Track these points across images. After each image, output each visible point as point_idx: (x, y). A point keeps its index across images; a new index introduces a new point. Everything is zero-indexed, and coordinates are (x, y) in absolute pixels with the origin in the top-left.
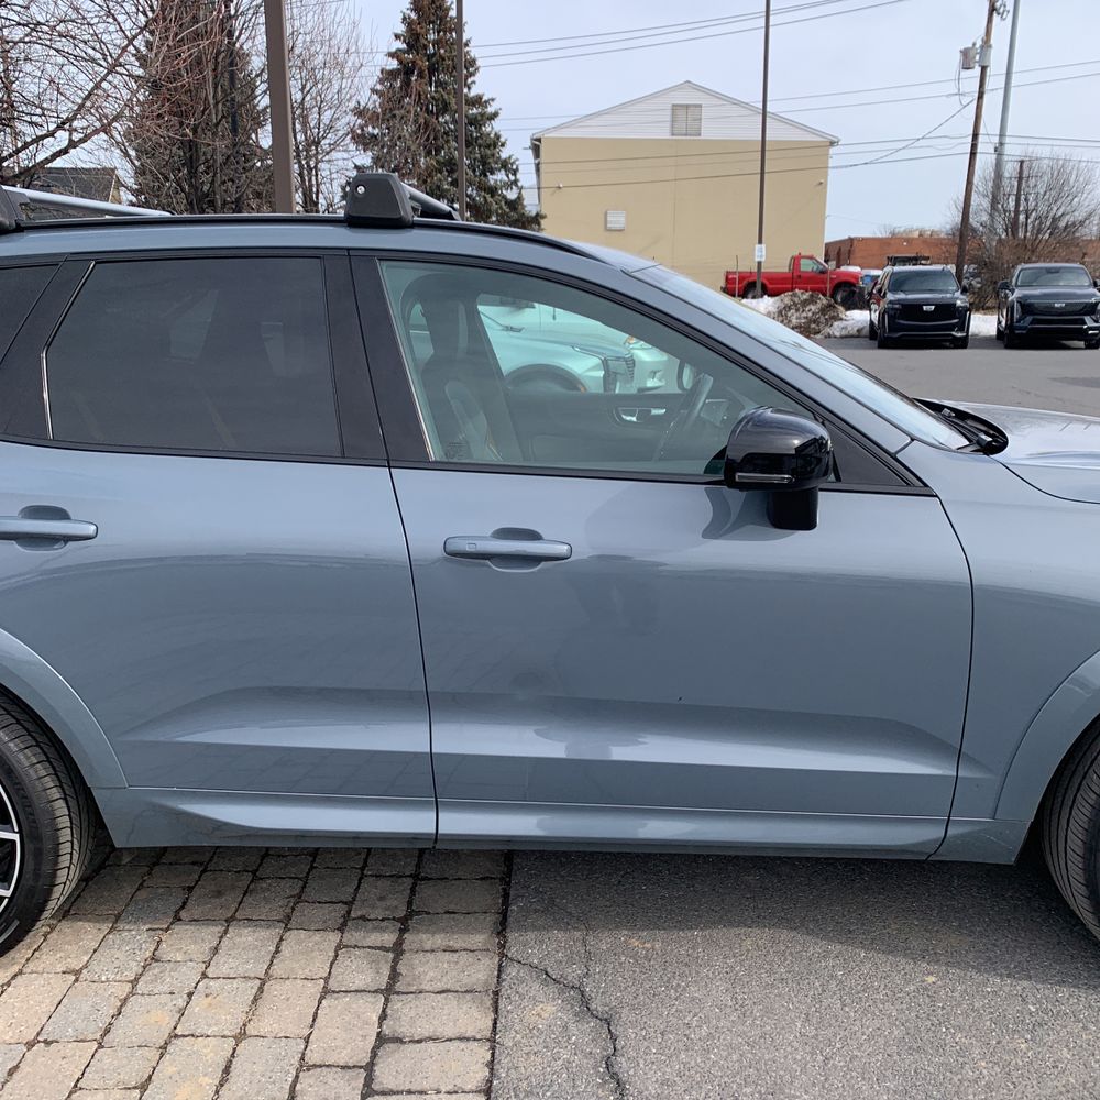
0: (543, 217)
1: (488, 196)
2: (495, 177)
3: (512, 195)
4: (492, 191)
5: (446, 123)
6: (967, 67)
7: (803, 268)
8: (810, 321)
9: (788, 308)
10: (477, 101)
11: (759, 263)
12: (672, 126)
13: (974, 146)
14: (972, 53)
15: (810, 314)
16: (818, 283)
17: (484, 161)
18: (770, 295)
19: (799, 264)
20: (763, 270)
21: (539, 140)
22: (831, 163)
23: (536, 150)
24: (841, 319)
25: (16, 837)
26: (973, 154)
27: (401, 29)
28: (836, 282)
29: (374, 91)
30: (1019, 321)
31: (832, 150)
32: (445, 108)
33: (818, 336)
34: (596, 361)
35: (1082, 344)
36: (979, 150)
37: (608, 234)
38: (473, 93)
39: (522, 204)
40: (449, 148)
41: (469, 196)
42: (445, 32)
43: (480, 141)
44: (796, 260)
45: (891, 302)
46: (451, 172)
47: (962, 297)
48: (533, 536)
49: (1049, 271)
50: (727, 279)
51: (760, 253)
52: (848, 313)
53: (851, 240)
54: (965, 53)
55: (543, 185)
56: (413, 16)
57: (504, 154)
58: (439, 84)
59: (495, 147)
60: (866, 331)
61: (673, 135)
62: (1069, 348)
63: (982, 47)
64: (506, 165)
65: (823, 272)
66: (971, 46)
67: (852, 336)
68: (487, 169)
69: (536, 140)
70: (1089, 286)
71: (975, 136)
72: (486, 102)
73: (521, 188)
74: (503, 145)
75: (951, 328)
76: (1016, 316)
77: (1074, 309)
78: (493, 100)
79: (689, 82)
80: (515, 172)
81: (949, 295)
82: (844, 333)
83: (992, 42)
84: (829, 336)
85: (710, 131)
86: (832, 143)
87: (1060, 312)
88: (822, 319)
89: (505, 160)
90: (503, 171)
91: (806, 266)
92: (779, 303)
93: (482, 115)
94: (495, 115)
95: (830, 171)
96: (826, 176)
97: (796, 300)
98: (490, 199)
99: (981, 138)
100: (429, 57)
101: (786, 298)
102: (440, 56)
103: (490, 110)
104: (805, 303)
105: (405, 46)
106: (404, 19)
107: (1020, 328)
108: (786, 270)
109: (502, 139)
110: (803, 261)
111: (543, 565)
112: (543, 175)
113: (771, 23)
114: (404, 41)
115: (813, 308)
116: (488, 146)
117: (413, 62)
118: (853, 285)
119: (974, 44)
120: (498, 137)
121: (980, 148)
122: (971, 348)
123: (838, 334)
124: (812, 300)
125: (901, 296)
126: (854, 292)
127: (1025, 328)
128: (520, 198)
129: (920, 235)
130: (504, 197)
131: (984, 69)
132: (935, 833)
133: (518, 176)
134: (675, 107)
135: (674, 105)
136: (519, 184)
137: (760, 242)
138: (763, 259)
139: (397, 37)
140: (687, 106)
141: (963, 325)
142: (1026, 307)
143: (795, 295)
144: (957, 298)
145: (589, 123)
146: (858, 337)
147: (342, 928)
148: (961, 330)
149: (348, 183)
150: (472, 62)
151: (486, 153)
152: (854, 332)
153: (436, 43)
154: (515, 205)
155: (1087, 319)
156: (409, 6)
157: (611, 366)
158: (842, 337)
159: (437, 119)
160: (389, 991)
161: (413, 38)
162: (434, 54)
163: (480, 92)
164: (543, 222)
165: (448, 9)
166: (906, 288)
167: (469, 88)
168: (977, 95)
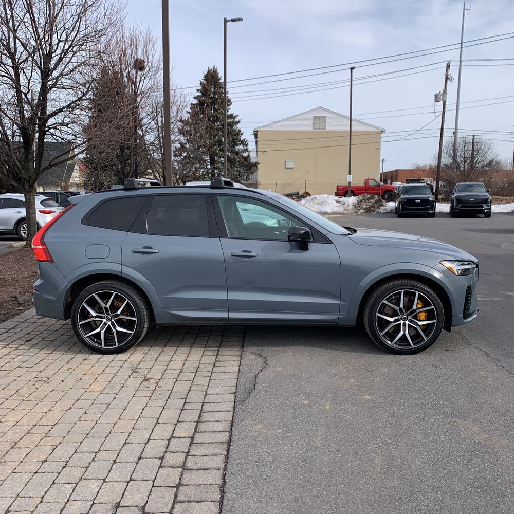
0: (259, 164)
1: (235, 155)
2: (238, 147)
3: (245, 155)
4: (237, 153)
5: (218, 126)
6: (437, 101)
7: (370, 184)
8: (371, 206)
9: (361, 201)
10: (231, 116)
11: (349, 183)
12: (314, 126)
13: (442, 133)
14: (439, 96)
15: (371, 204)
16: (376, 190)
17: (234, 141)
18: (354, 196)
19: (368, 183)
20: (351, 185)
21: (257, 131)
22: (382, 140)
23: (256, 134)
24: (384, 206)
25: (136, 319)
26: (441, 136)
27: (200, 88)
28: (384, 190)
29: (188, 112)
30: (456, 206)
31: (382, 135)
32: (217, 119)
33: (374, 213)
34: (275, 221)
35: (483, 216)
36: (444, 135)
37: (286, 170)
38: (230, 113)
39: (250, 158)
40: (219, 136)
41: (228, 155)
42: (218, 88)
43: (232, 133)
44: (367, 181)
45: (402, 199)
46: (220, 145)
47: (432, 196)
48: (250, 252)
49: (469, 186)
50: (337, 189)
51: (350, 179)
52: (387, 203)
53: (397, 171)
54: (436, 96)
55: (259, 150)
56: (205, 82)
57: (242, 138)
58: (215, 110)
59: (238, 135)
60: (394, 211)
61: (314, 129)
62: (478, 217)
63: (443, 93)
64: (243, 143)
65: (379, 186)
66: (438, 93)
67: (389, 213)
68: (235, 144)
69: (256, 131)
70: (485, 192)
71: (442, 129)
72: (235, 117)
73: (249, 152)
74: (242, 134)
75: (428, 209)
76: (455, 204)
77: (478, 201)
78: (237, 116)
79: (320, 107)
80: (247, 145)
81: (427, 196)
82: (385, 211)
83: (447, 91)
84: (379, 213)
85: (330, 127)
86: (382, 131)
87: (473, 202)
88: (376, 206)
89: (243, 141)
90: (242, 145)
91: (372, 183)
92: (358, 199)
93: (233, 122)
94: (239, 122)
95: (381, 143)
96: (380, 145)
97: (365, 198)
98: (236, 157)
99: (444, 130)
100: (211, 98)
101: (361, 197)
102: (216, 98)
103: (237, 120)
104: (369, 199)
105: (201, 94)
106: (201, 83)
107: (456, 209)
108: (363, 185)
109: (241, 132)
110: (370, 181)
111: (252, 258)
112: (259, 146)
113: (353, 84)
114: (201, 92)
115: (372, 201)
116: (236, 135)
117: (205, 101)
118: (392, 191)
119: (440, 92)
120: (240, 131)
121: (444, 134)
122: (437, 217)
123: (382, 212)
124: (372, 198)
125: (407, 196)
126: (392, 194)
127: (458, 209)
128: (249, 156)
129: (430, 168)
130: (242, 156)
131: (444, 102)
132: (336, 317)
133: (248, 147)
134: (315, 117)
135: (314, 117)
136: (249, 150)
137: (350, 174)
138: (351, 181)
139: (198, 90)
140: (320, 117)
141: (433, 208)
142: (459, 200)
143: (364, 196)
144: (430, 197)
145: (278, 124)
146: (391, 213)
147: (205, 348)
148: (432, 210)
149: (176, 150)
150: (229, 101)
151: (235, 137)
152: (389, 211)
153: (215, 93)
154: (247, 159)
155: (484, 205)
156: (203, 78)
157: (281, 224)
158: (384, 213)
159: (214, 124)
160: (217, 356)
161: (204, 91)
162: (213, 98)
163: (232, 113)
164: (259, 166)
165: (219, 79)
166: (409, 193)
167: (228, 111)
168: (442, 112)
